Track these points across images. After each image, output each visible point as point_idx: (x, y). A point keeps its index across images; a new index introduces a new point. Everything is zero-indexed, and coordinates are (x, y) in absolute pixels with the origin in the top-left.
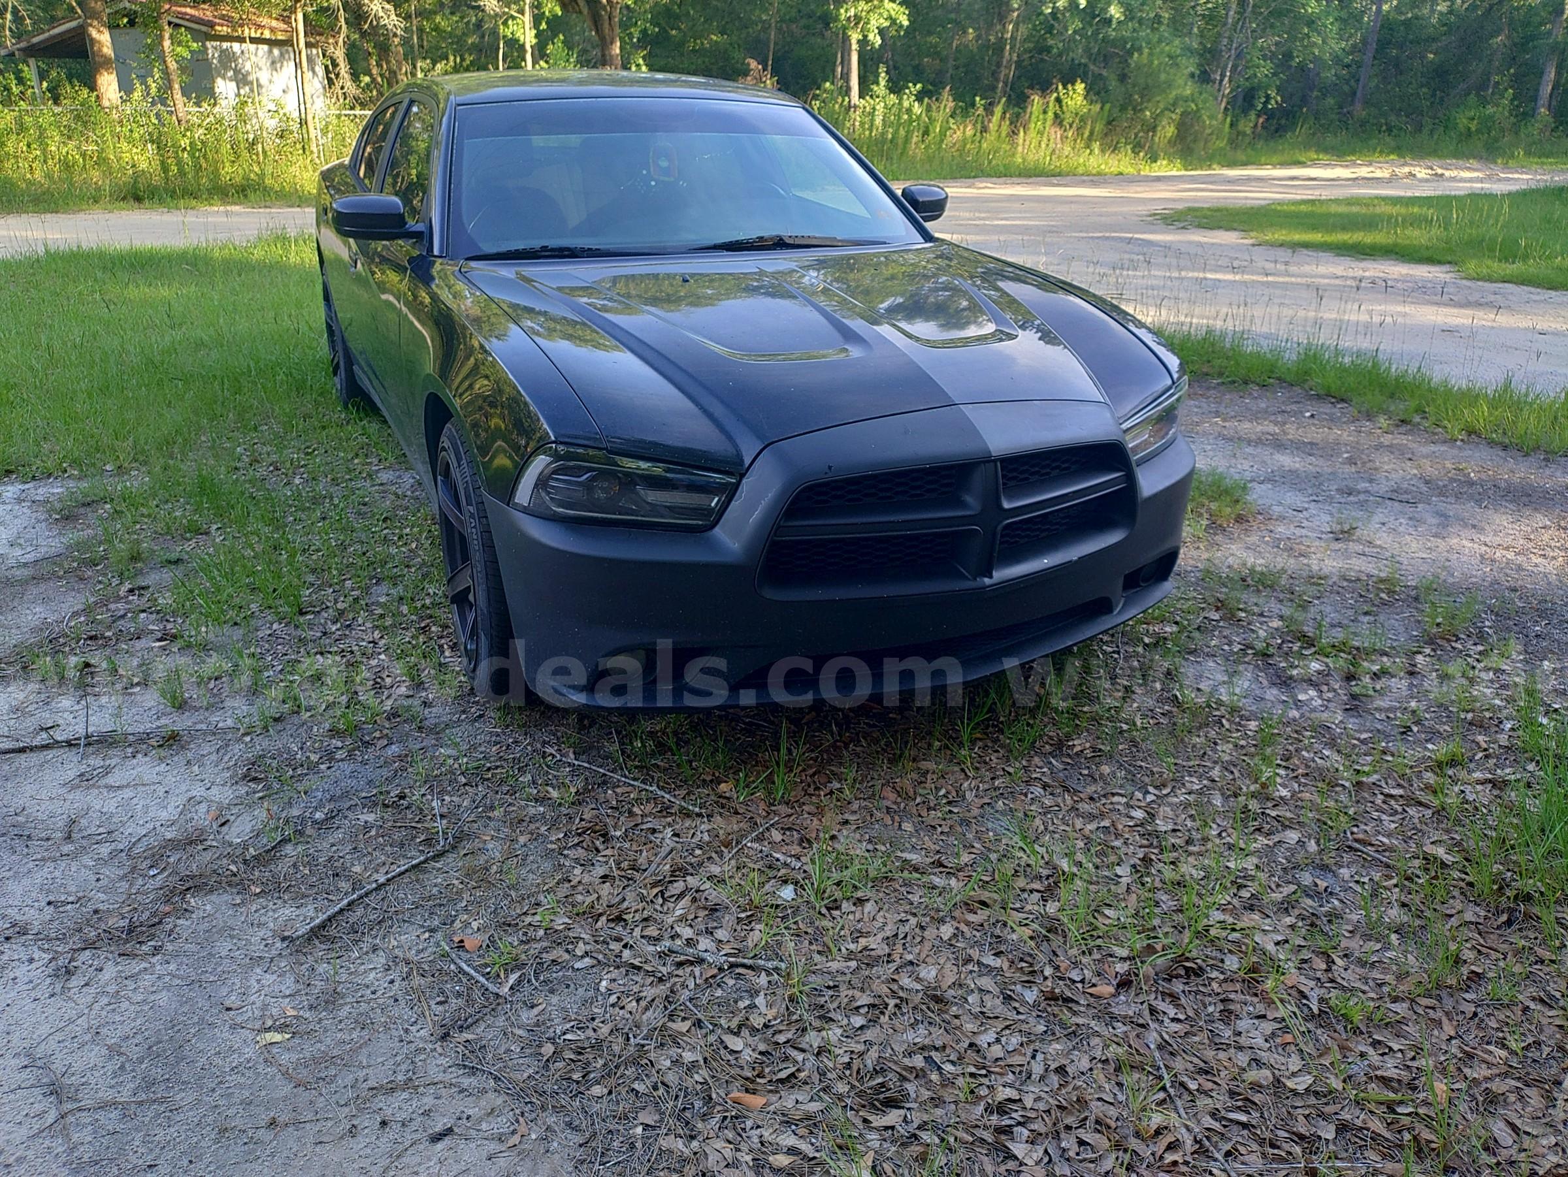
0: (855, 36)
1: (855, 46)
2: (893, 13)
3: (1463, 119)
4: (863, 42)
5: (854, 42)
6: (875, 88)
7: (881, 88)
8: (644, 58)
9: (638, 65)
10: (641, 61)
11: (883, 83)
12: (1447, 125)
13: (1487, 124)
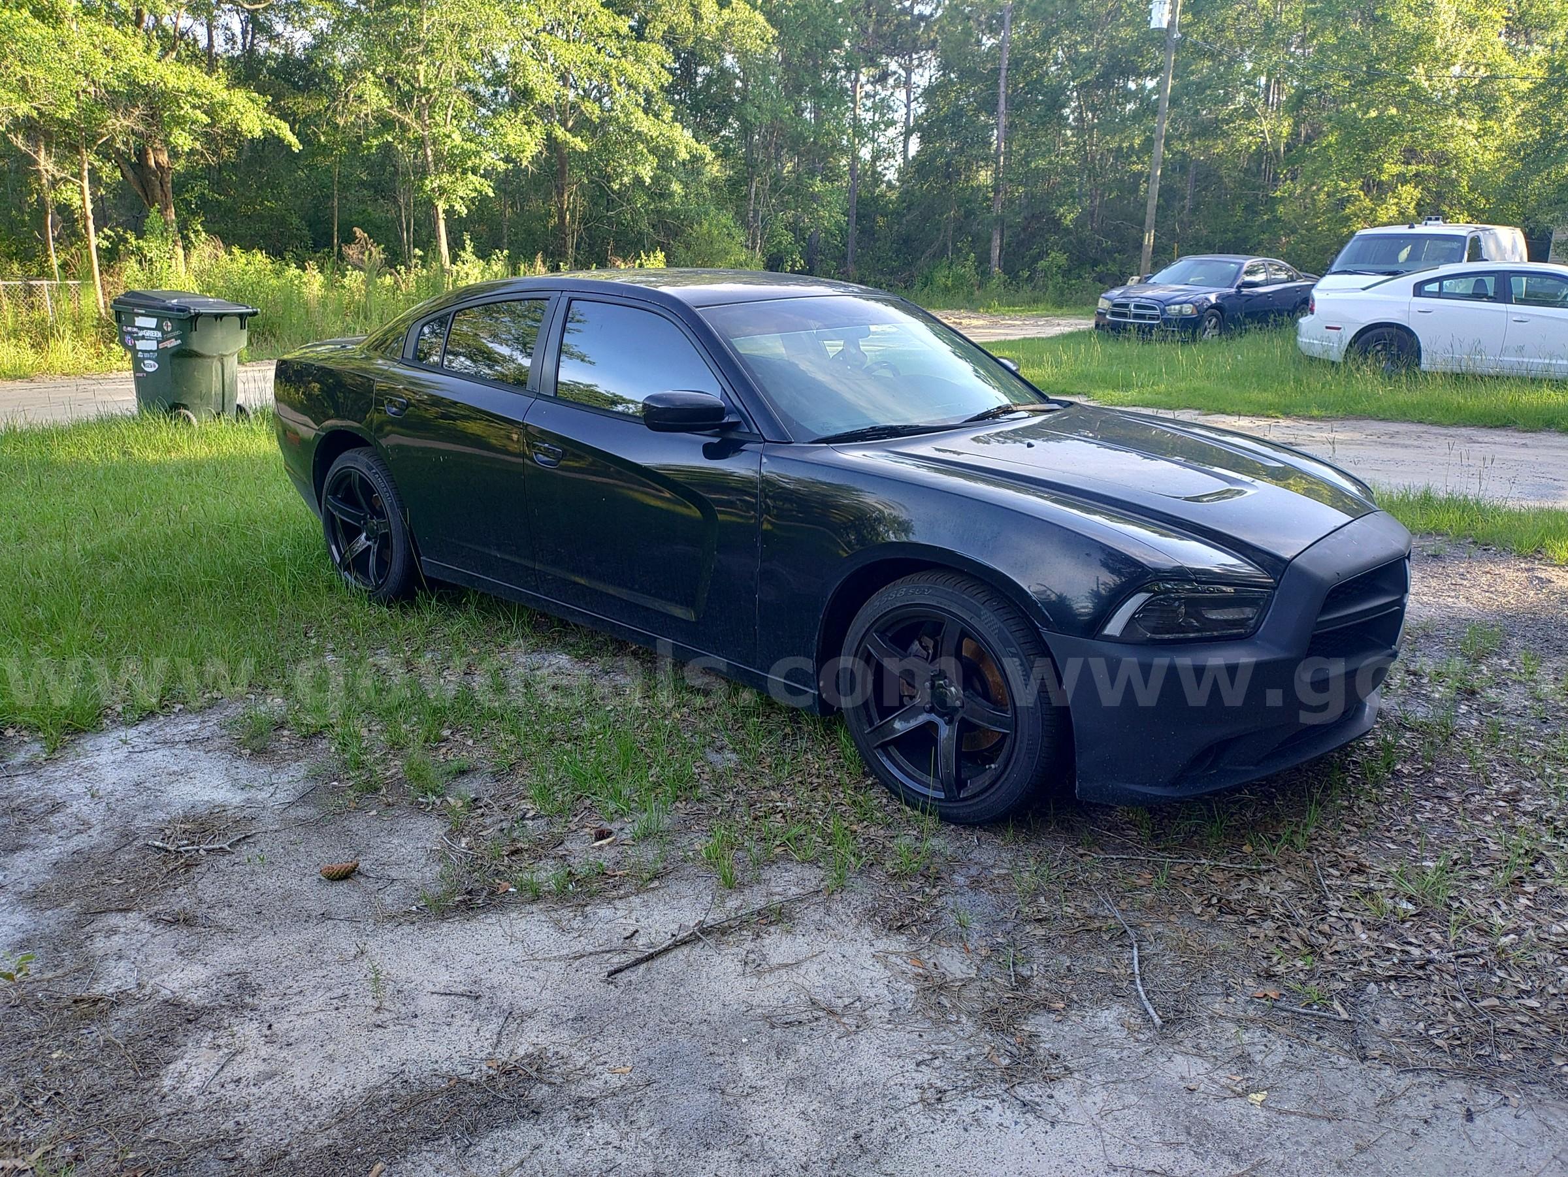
0: (441, 206)
1: (441, 215)
2: (478, 186)
3: (941, 277)
4: (450, 212)
5: (440, 211)
6: (462, 254)
7: (468, 254)
8: (202, 224)
9: (196, 232)
10: (199, 227)
11: (469, 249)
12: (928, 281)
13: (960, 280)
